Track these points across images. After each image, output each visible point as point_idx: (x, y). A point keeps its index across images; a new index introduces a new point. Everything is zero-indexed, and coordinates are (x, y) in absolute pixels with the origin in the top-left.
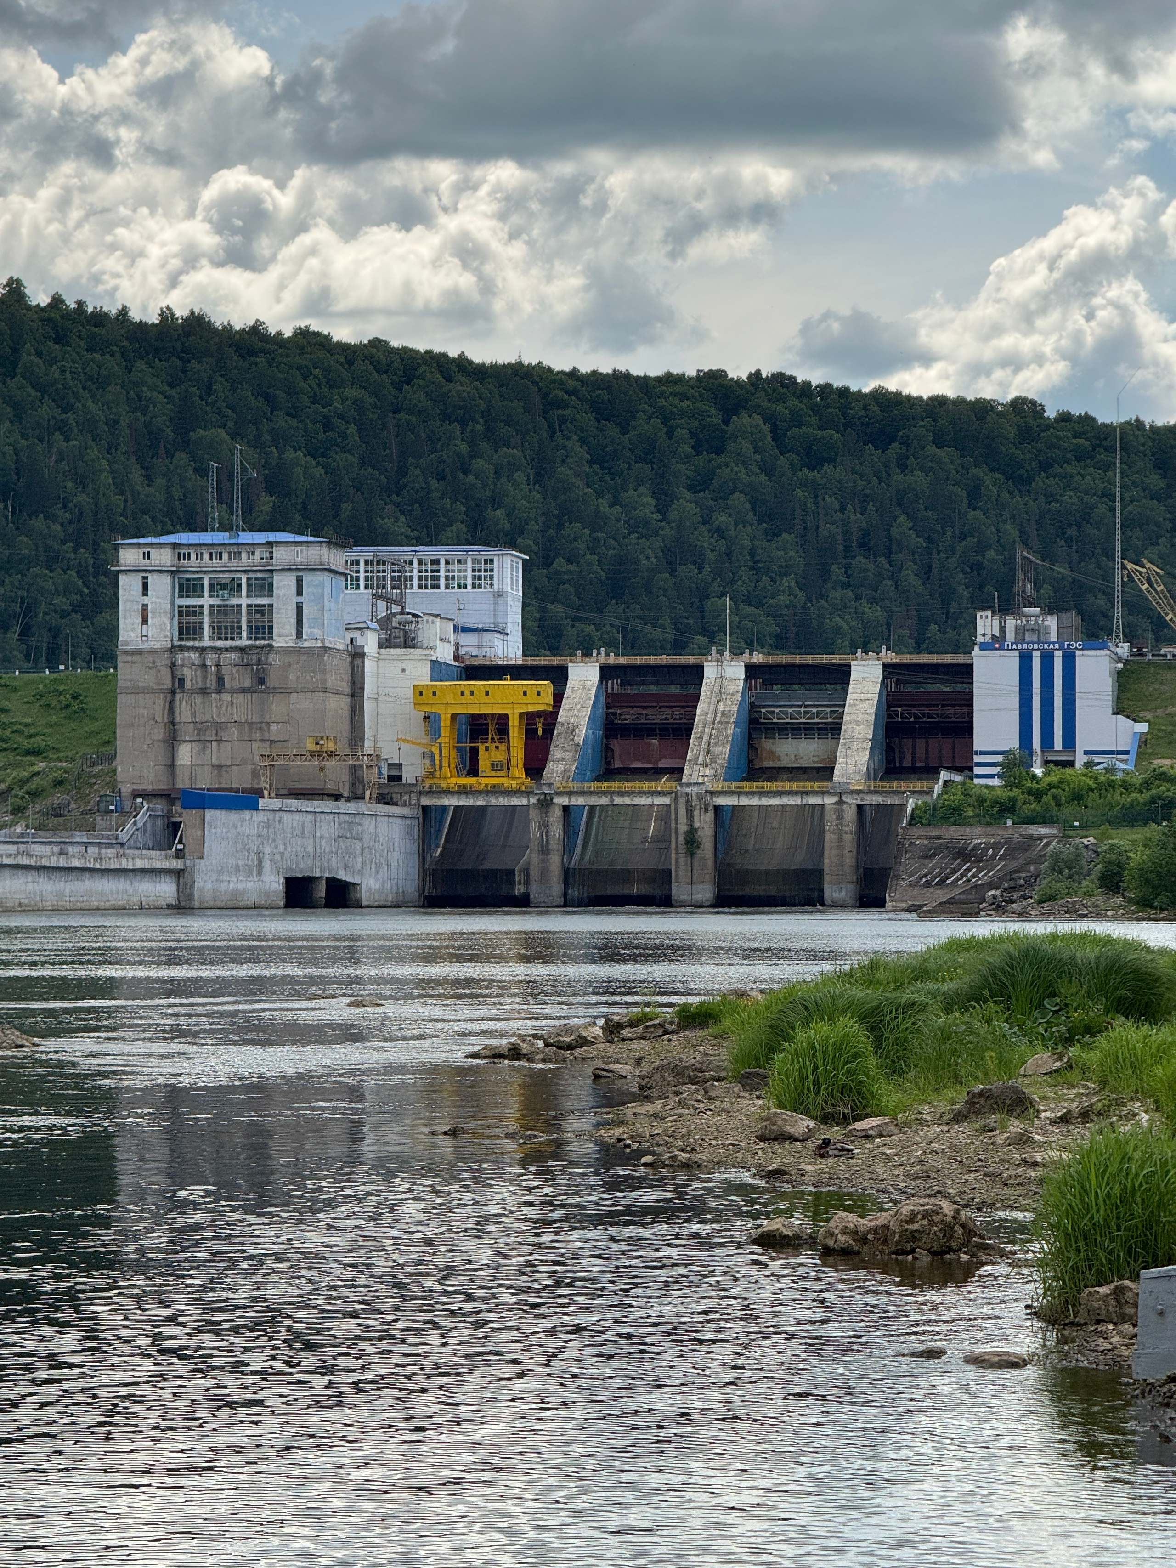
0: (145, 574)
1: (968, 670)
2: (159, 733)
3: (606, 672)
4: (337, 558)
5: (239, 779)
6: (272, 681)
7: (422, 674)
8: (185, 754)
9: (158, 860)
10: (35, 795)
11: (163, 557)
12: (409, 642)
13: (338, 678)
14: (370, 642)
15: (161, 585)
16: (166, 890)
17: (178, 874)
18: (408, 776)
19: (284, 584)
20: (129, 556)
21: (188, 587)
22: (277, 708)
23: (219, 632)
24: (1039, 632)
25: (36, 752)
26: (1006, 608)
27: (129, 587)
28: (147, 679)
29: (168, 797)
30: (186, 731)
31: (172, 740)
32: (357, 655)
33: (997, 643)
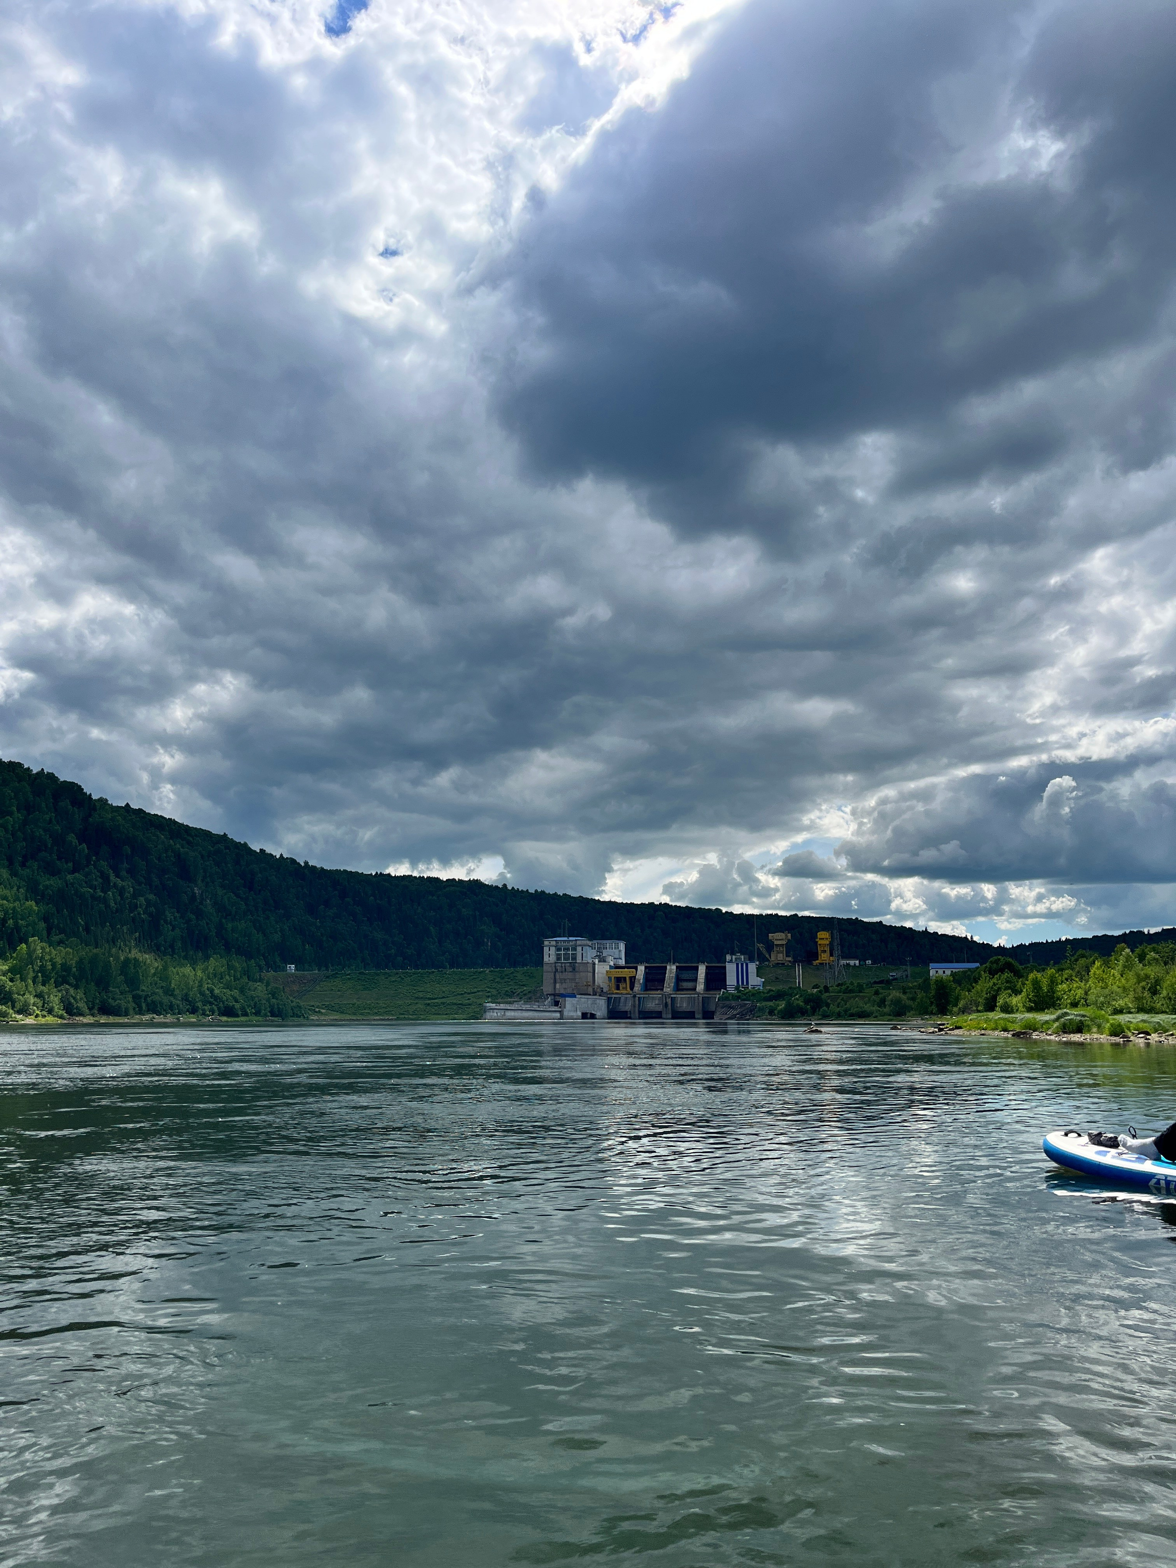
0: (549, 946)
1: (725, 967)
2: (552, 981)
3: (646, 968)
4: (590, 943)
5: (569, 991)
6: (577, 969)
7: (608, 968)
8: (558, 986)
9: (556, 1008)
10: (525, 995)
11: (554, 943)
12: (605, 961)
13: (590, 969)
14: (597, 961)
15: (553, 949)
16: (558, 1015)
17: (560, 1012)
18: (605, 990)
19: (579, 949)
20: (546, 943)
21: (559, 949)
22: (577, 976)
23: (565, 959)
24: (740, 959)
25: (524, 985)
26: (732, 954)
27: (546, 949)
28: (550, 969)
29: (554, 995)
30: (558, 981)
31: (555, 982)
32: (594, 964)
33: (731, 961)
